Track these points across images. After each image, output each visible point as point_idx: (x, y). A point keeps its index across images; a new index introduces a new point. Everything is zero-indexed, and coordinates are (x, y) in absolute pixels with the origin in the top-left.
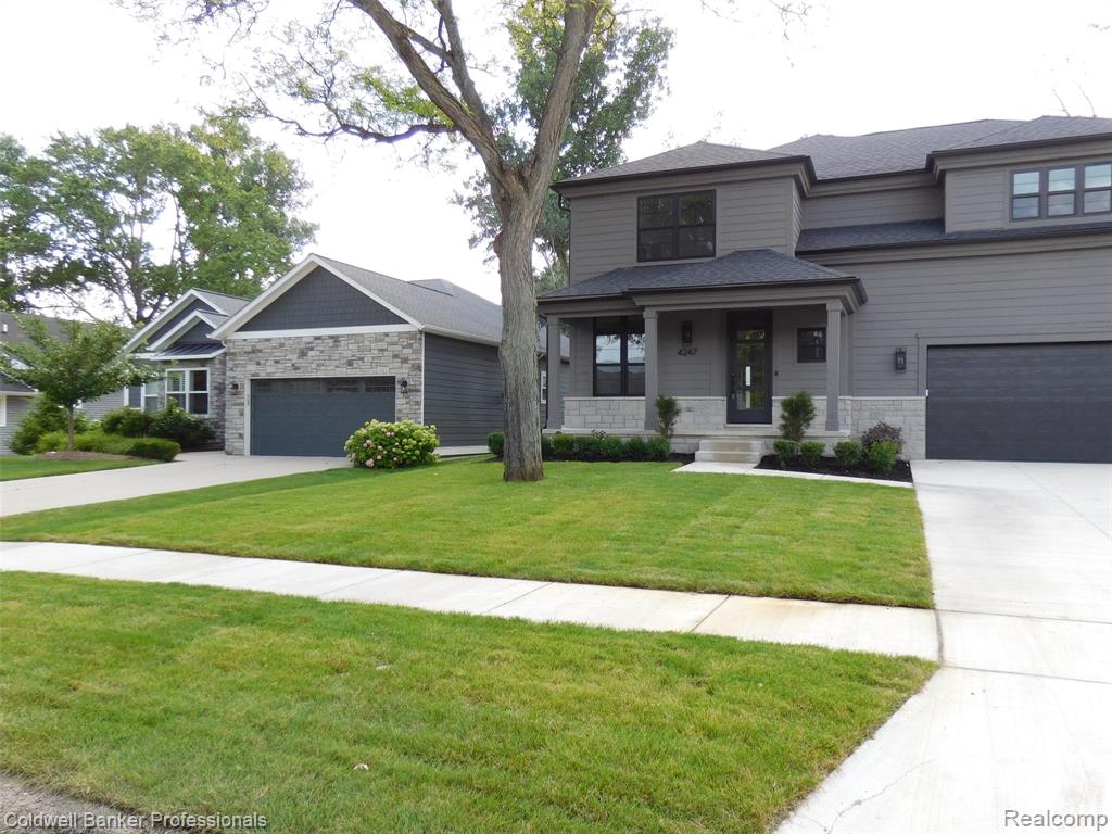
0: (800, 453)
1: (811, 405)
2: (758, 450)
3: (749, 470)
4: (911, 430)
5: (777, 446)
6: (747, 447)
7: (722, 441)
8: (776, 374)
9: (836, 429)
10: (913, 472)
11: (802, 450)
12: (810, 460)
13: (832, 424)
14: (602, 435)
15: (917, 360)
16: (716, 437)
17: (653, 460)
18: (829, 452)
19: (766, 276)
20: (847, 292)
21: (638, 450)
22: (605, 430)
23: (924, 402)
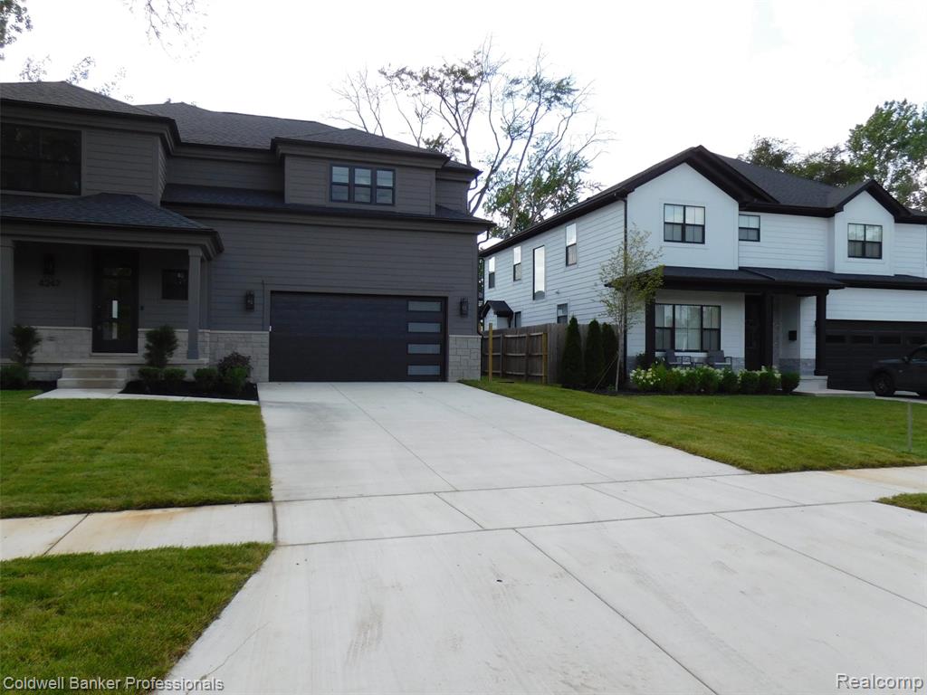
0: (163, 379)
1: (174, 337)
2: (123, 376)
3: (115, 395)
4: (257, 358)
5: (142, 373)
6: (113, 374)
7: (86, 369)
8: (142, 308)
9: (196, 357)
10: (259, 392)
11: (165, 376)
12: (174, 384)
13: (193, 353)
15: (262, 303)
16: (80, 365)
18: (189, 377)
20: (206, 241)
23: (268, 336)
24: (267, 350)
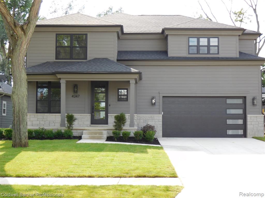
1: (125, 118)
3: (103, 142)
4: (157, 127)
5: (114, 133)
6: (101, 133)
8: (110, 105)
9: (133, 126)
10: (159, 142)
11: (123, 134)
12: (125, 138)
13: (132, 125)
14: (43, 129)
15: (158, 101)
16: (89, 130)
17: (66, 139)
18: (132, 135)
19: (108, 69)
21: (60, 135)
22: (44, 127)
23: (162, 117)
24: (161, 123)
